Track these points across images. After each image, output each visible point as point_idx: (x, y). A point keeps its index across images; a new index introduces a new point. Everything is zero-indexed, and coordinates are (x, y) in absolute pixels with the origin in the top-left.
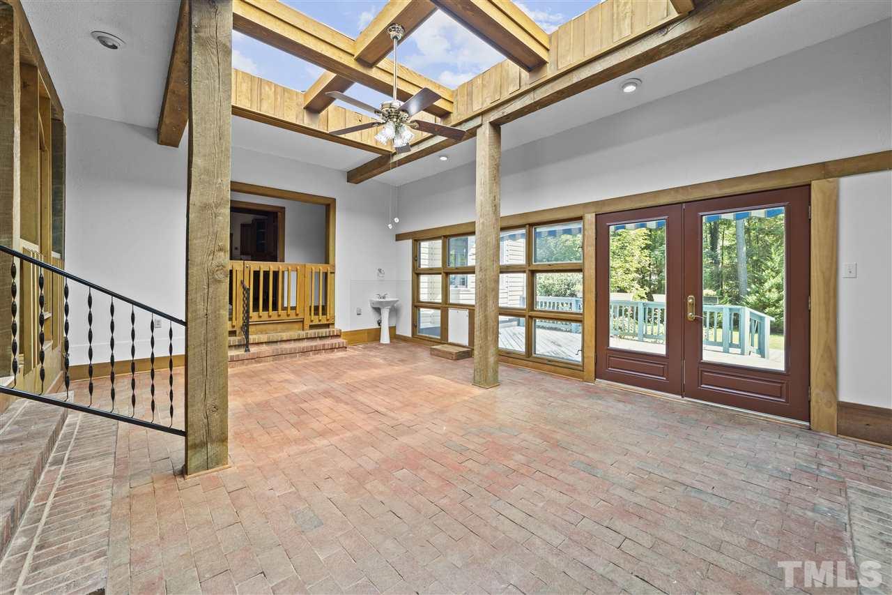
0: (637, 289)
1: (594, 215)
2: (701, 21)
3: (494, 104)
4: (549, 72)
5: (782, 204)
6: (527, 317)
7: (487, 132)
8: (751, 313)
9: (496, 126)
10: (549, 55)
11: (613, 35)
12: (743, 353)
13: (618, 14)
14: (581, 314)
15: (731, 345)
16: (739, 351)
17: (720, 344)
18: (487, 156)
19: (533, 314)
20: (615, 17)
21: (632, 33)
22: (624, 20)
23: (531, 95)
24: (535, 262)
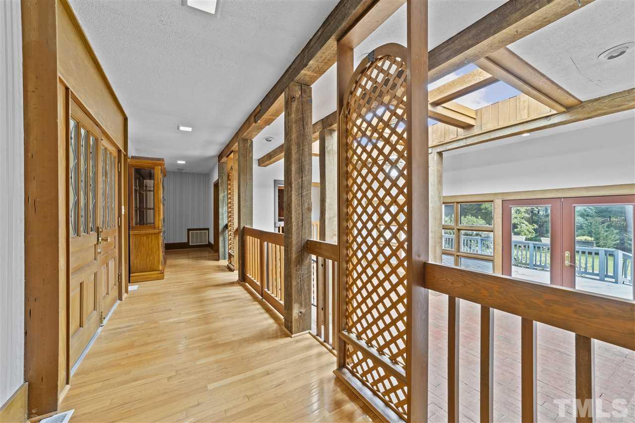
0: (526, 225)
1: (501, 200)
2: (571, 116)
3: (439, 144)
4: (476, 131)
5: (632, 204)
6: (455, 256)
7: (436, 157)
8: (623, 254)
9: (440, 154)
10: (476, 122)
11: (516, 117)
12: (616, 282)
13: (520, 106)
14: (492, 256)
15: (607, 276)
16: (613, 280)
17: (597, 275)
18: (436, 170)
19: (459, 254)
20: (518, 107)
21: (528, 117)
22: (524, 110)
23: (464, 141)
24: (460, 224)
